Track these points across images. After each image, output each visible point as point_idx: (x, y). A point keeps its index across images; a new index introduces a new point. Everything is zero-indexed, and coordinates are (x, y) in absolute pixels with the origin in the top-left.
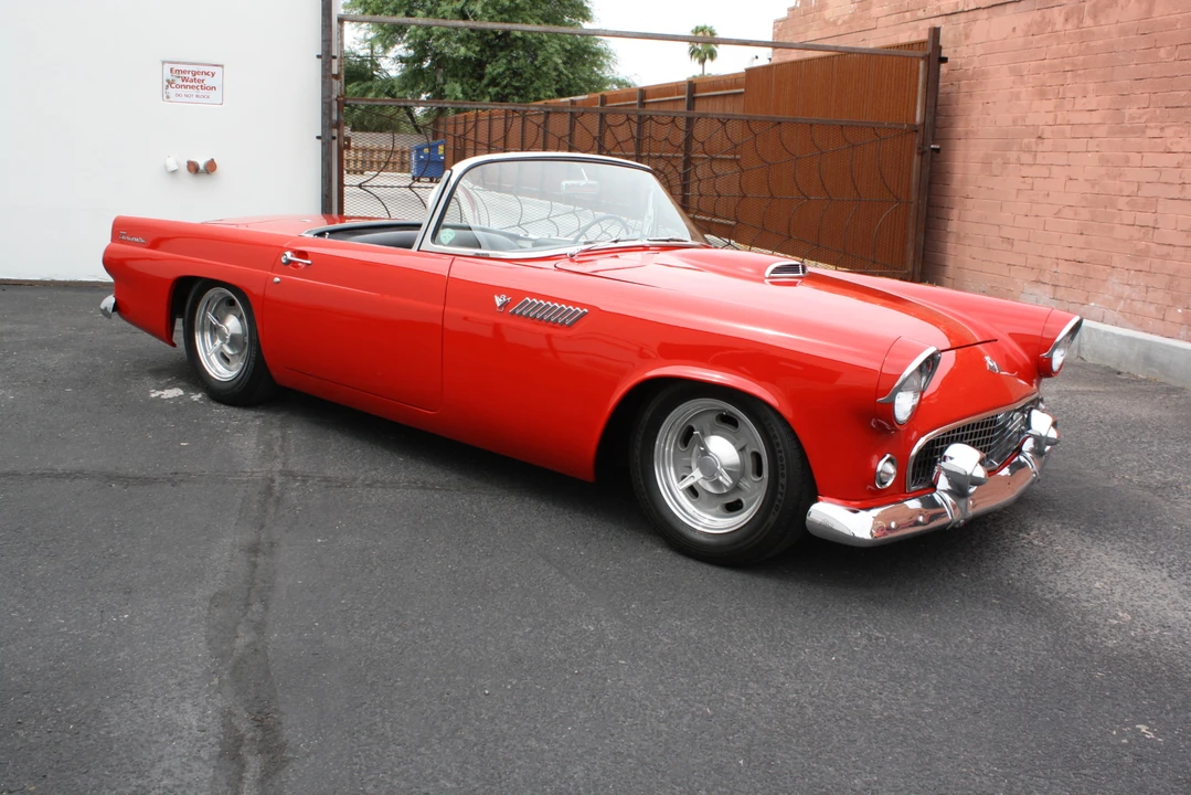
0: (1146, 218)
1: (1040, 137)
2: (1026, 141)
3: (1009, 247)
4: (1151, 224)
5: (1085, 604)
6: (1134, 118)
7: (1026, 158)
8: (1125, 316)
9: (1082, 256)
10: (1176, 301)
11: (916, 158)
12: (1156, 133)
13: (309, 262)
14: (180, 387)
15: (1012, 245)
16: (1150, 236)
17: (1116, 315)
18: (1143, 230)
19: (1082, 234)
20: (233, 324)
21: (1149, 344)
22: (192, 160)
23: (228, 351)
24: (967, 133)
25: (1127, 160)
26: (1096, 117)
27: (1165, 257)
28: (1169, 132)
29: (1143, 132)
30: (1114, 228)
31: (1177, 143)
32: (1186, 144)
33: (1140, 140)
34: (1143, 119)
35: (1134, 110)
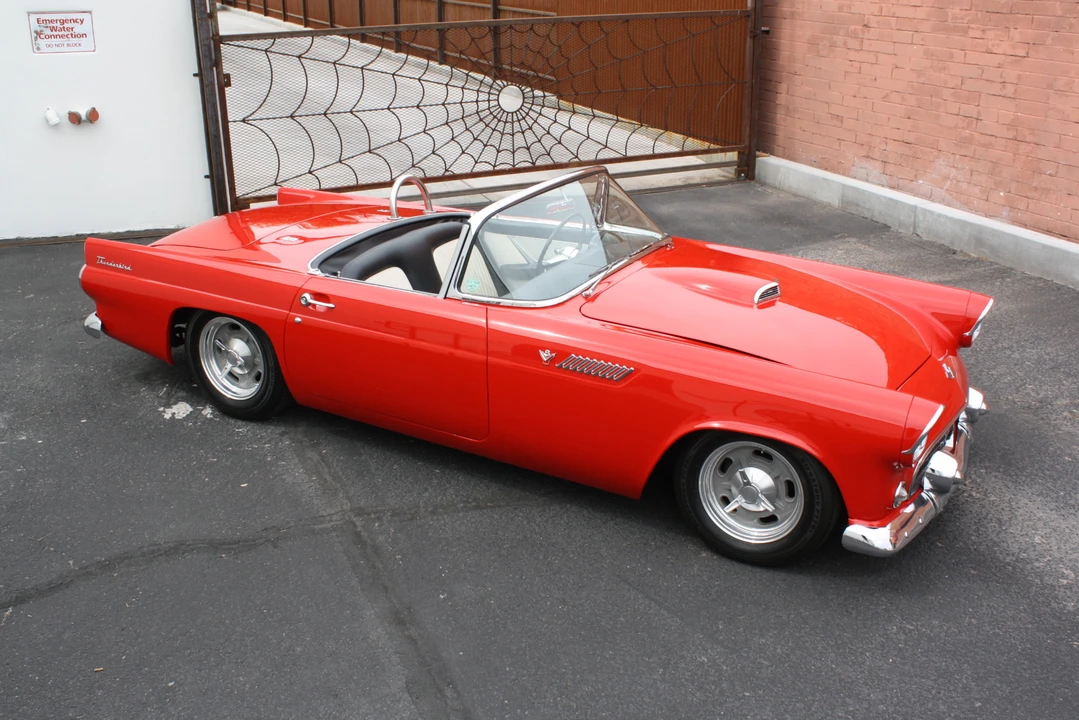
0: (969, 109)
1: (866, 26)
2: (852, 27)
3: (839, 124)
4: (975, 116)
5: (1037, 564)
6: (956, 18)
7: (853, 43)
8: (951, 195)
9: (910, 138)
10: (998, 185)
11: (749, 41)
12: (978, 34)
13: (332, 306)
14: (184, 400)
15: (842, 121)
16: (974, 126)
17: (943, 192)
18: (967, 120)
19: (909, 118)
20: (239, 347)
21: (981, 229)
22: (73, 110)
23: (238, 371)
24: (793, 13)
25: (951, 56)
26: (920, 13)
27: (988, 146)
28: (990, 34)
29: (965, 31)
30: (939, 116)
31: (998, 45)
32: (1005, 47)
33: (963, 39)
34: (966, 21)
35: (957, 11)
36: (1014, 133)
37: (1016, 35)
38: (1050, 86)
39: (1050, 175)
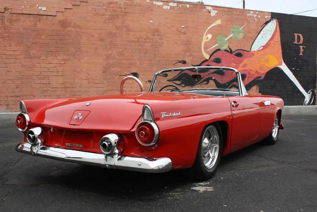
0: (46, 81)
4: (48, 83)
6: (34, 54)
12: (45, 58)
16: (48, 86)
18: (45, 85)
19: (17, 88)
25: (34, 66)
26: (17, 53)
28: (49, 58)
29: (39, 58)
30: (32, 85)
31: (53, 61)
32: (56, 61)
33: (39, 60)
34: (39, 54)
35: (34, 52)
36: (64, 86)
37: (60, 58)
38: (75, 71)
39: (79, 95)
